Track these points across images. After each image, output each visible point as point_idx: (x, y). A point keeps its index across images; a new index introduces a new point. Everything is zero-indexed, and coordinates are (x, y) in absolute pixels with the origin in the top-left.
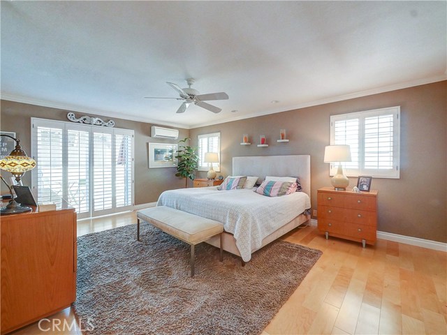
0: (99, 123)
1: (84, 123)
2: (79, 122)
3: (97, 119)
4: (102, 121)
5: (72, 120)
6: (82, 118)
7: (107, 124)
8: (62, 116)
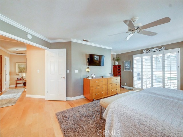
0: (156, 50)
1: (149, 52)
2: (147, 52)
3: (155, 49)
4: (158, 49)
5: (144, 52)
6: (148, 51)
7: (160, 50)
8: (141, 52)
